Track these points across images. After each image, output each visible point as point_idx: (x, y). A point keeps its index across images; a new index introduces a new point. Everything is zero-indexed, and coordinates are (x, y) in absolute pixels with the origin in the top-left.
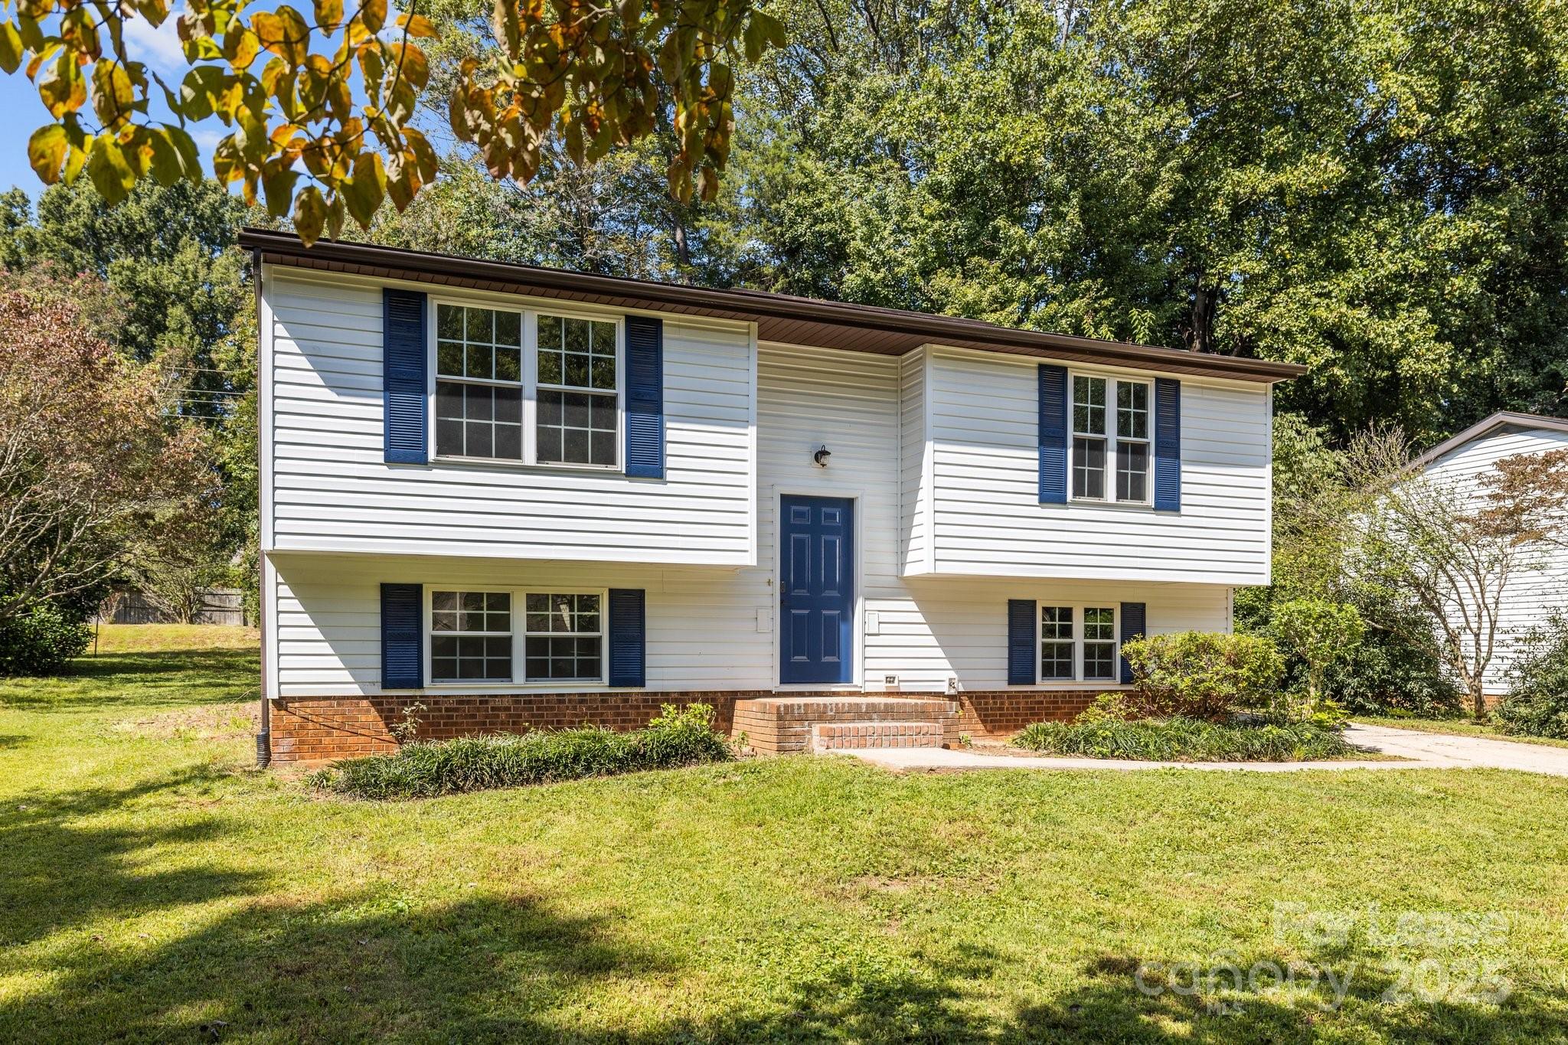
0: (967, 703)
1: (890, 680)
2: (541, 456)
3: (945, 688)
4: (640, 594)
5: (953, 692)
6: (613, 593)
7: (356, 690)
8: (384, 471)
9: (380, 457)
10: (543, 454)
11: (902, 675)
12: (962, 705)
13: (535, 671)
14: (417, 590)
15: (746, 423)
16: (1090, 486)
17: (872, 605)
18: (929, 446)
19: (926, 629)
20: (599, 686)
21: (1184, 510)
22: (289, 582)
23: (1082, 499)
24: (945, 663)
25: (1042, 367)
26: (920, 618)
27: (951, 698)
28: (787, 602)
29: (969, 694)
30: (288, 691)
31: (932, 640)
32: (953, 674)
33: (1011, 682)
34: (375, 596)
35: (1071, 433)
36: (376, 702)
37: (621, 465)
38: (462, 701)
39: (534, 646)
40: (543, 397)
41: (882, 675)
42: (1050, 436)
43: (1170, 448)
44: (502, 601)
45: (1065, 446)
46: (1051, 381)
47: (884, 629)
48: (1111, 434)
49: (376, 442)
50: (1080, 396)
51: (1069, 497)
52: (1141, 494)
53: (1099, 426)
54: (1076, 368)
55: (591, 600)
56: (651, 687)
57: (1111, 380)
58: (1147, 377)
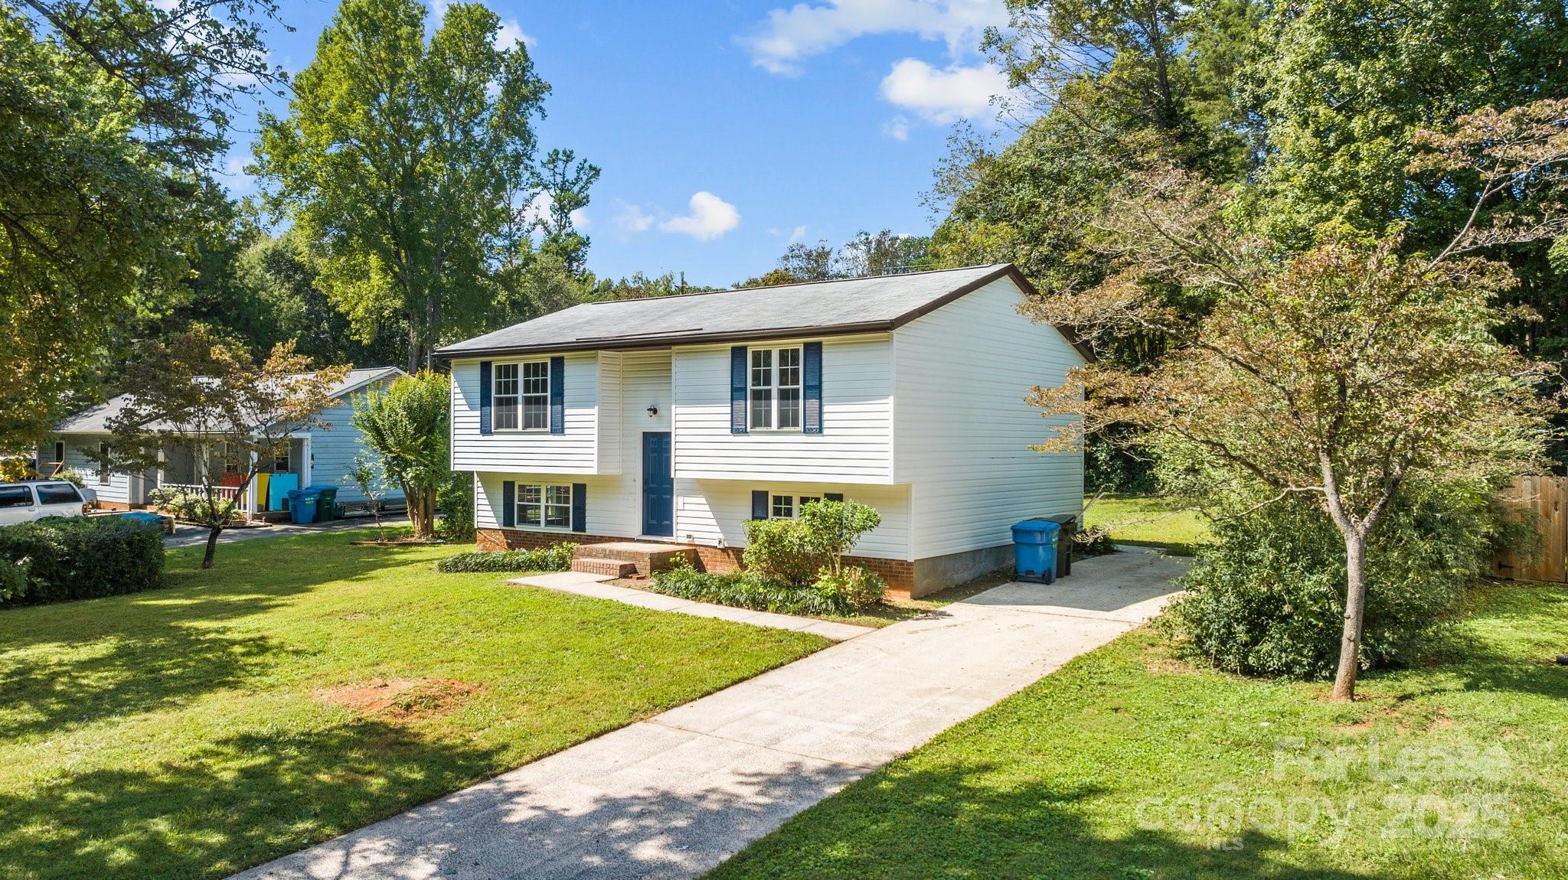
0: (732, 554)
1: (689, 536)
2: (525, 427)
3: (716, 543)
4: (584, 486)
5: (721, 546)
6: (575, 485)
7: (496, 526)
8: (481, 437)
9: (478, 432)
10: (527, 425)
11: (695, 535)
12: (729, 558)
13: (549, 522)
14: (513, 483)
15: (592, 402)
16: (760, 420)
18: (673, 407)
20: (569, 531)
21: (826, 432)
22: (481, 483)
23: (757, 429)
24: (717, 529)
25: (733, 349)
26: (707, 508)
27: (722, 550)
29: (733, 549)
30: (481, 525)
31: (711, 515)
32: (721, 536)
34: (502, 485)
35: (750, 386)
36: (504, 531)
37: (549, 429)
38: (528, 533)
39: (549, 509)
40: (525, 400)
41: (685, 534)
42: (737, 392)
43: (815, 390)
44: (538, 491)
45: (746, 400)
46: (738, 354)
47: (687, 507)
48: (775, 386)
49: (478, 425)
50: (756, 363)
51: (749, 429)
52: (795, 424)
53: (768, 382)
54: (753, 347)
55: (567, 490)
56: (588, 532)
57: (775, 348)
58: (798, 344)
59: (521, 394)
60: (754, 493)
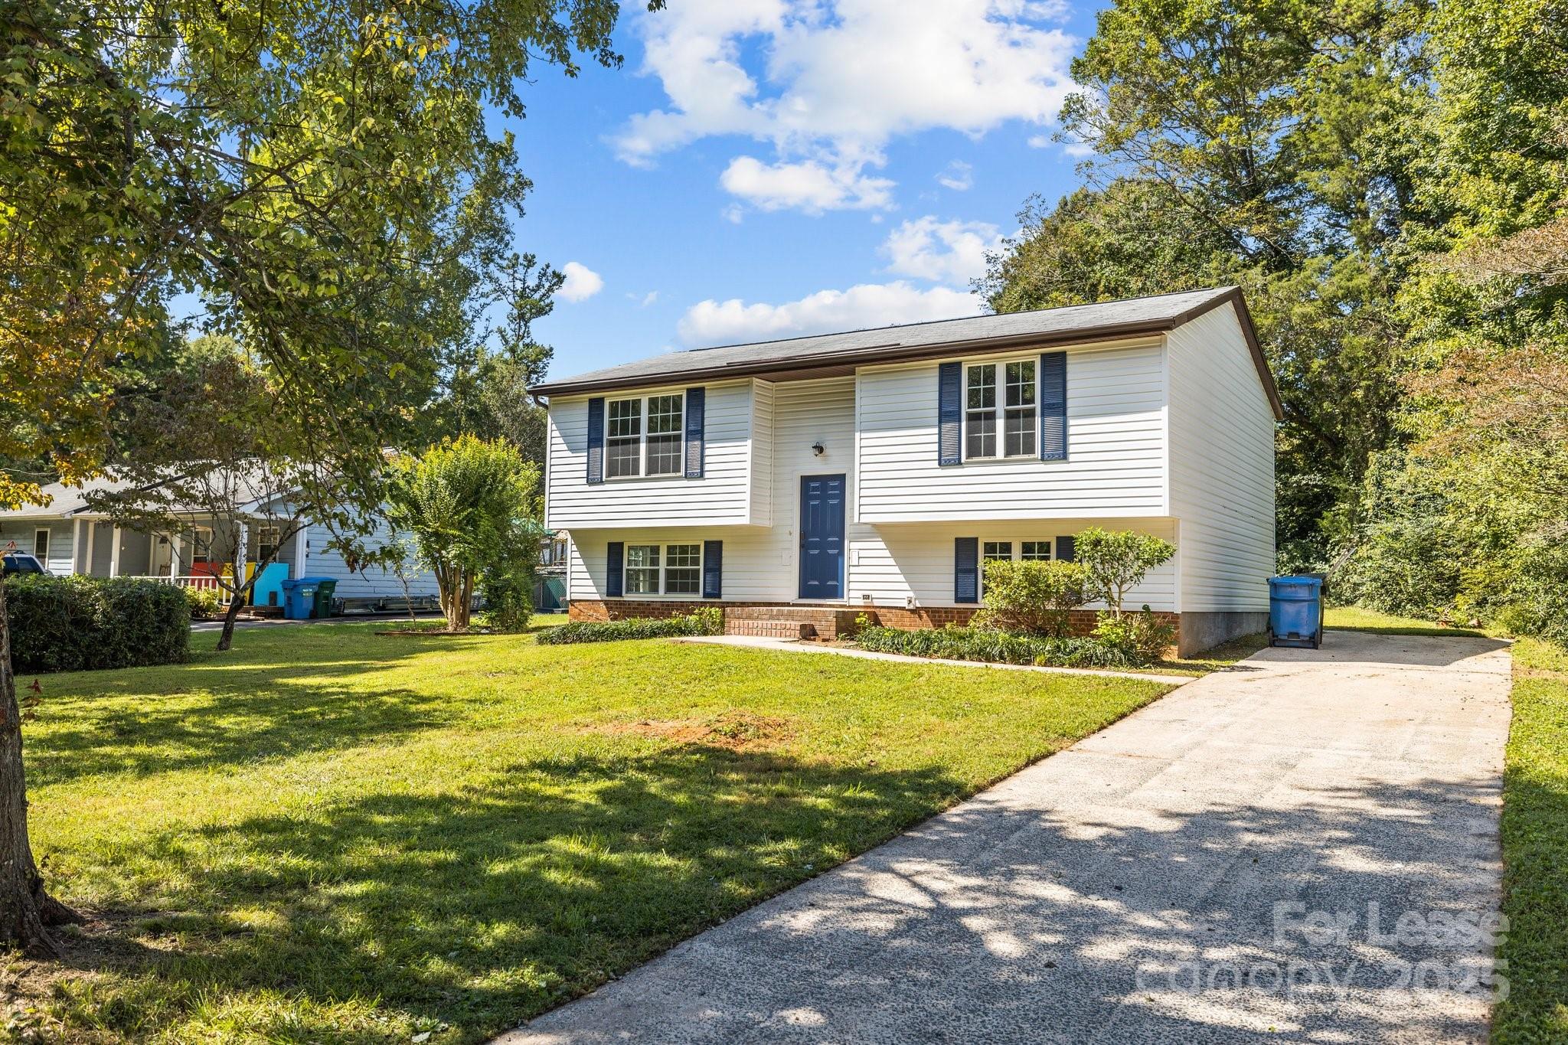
0: (925, 616)
1: (866, 597)
2: (649, 472)
3: (904, 604)
4: (720, 544)
5: (911, 607)
6: (707, 544)
7: (597, 597)
8: (587, 488)
9: (584, 481)
10: (650, 470)
11: (874, 594)
12: (921, 617)
13: (670, 588)
14: (622, 544)
15: (744, 439)
16: (980, 448)
17: (854, 545)
18: (857, 435)
19: (892, 561)
20: (698, 597)
21: (1071, 458)
22: (576, 543)
23: (975, 459)
24: (906, 586)
25: (941, 366)
26: (887, 553)
27: (912, 611)
28: (804, 546)
29: (927, 610)
30: (575, 597)
31: (896, 570)
32: (911, 594)
33: (958, 600)
34: (606, 549)
35: (965, 409)
36: (606, 603)
37: (681, 472)
38: (640, 603)
39: (670, 574)
40: (650, 440)
41: (860, 594)
42: (947, 414)
43: (1057, 407)
44: (656, 550)
45: (960, 421)
46: (949, 375)
47: (862, 561)
48: (1001, 406)
49: (584, 474)
50: (973, 381)
51: (963, 459)
52: (1029, 449)
53: (990, 401)
54: (968, 362)
55: (696, 548)
56: (724, 598)
57: (1000, 363)
58: (1033, 356)
59: (644, 433)
60: (957, 539)
